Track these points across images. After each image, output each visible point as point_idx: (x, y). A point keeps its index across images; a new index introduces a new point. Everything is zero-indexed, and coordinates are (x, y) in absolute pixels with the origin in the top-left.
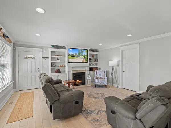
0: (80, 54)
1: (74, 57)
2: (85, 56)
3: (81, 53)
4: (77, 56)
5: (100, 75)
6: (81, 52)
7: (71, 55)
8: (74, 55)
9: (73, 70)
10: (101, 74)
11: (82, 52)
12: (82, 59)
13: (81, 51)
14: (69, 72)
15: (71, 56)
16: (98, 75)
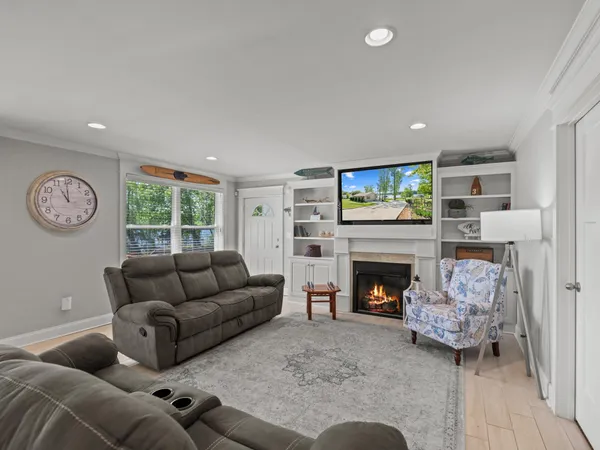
0: (385, 189)
1: (361, 200)
2: (410, 194)
3: (391, 183)
4: (372, 197)
5: (463, 289)
6: (392, 178)
7: (351, 196)
8: (363, 193)
9: (355, 249)
10: (470, 286)
11: (398, 178)
12: (395, 206)
13: (394, 174)
14: (341, 258)
15: (352, 199)
16: (452, 285)
